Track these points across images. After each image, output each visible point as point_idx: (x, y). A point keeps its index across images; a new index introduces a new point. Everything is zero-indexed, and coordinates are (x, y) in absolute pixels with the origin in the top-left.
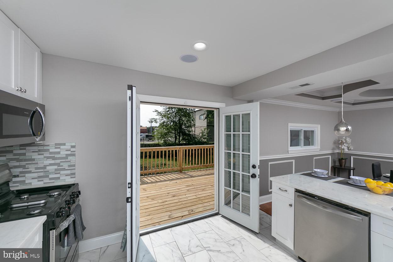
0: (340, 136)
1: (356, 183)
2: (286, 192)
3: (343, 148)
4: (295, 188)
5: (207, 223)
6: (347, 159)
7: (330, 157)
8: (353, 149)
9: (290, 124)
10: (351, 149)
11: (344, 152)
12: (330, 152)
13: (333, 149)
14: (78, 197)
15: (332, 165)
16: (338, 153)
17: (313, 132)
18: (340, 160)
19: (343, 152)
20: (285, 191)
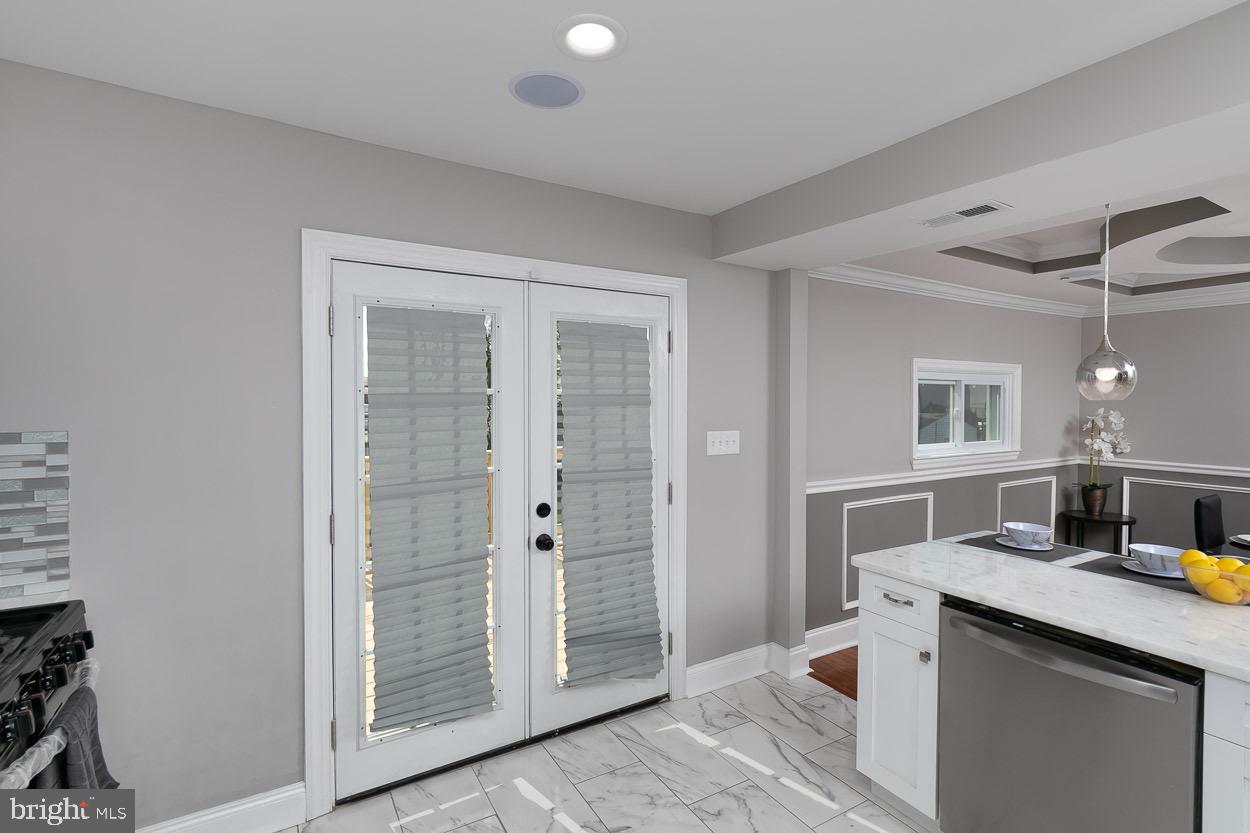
0: (1097, 399)
1: (1149, 566)
2: (908, 607)
3: (1096, 447)
4: (941, 593)
5: (618, 736)
6: (1110, 486)
7: (1054, 479)
8: (1128, 450)
9: (919, 363)
10: (1124, 451)
11: (1101, 464)
12: (1053, 462)
13: (1064, 453)
14: (81, 656)
15: (1059, 511)
16: (1079, 465)
17: (995, 390)
18: (1087, 492)
19: (1096, 463)
20: (906, 603)
